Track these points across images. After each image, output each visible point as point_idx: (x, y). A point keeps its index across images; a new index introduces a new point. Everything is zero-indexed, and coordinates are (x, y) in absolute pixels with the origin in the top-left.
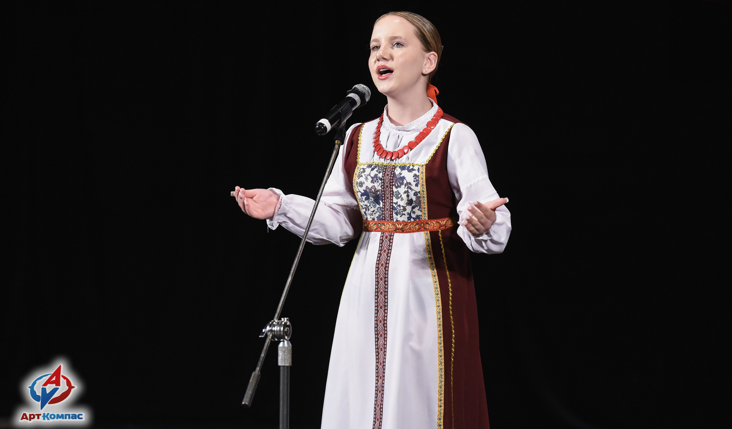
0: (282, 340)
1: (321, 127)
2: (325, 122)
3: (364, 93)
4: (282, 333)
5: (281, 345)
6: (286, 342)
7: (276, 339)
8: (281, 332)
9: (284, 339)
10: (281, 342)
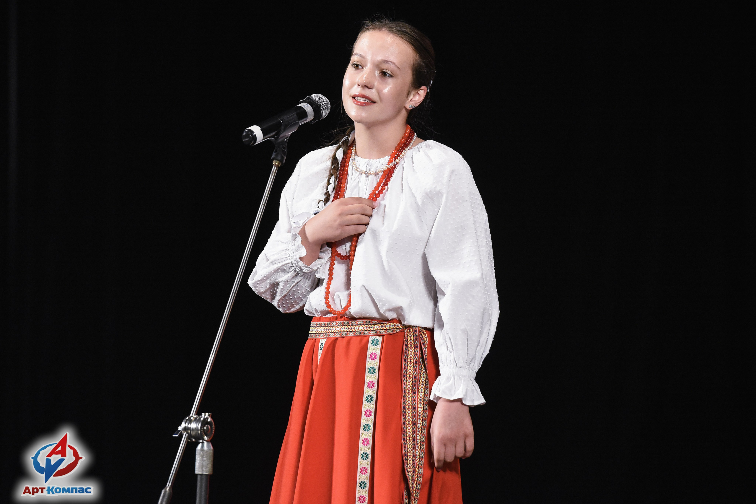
0: (201, 441)
1: (249, 135)
2: (256, 130)
3: (320, 104)
4: (199, 432)
5: (199, 447)
6: (205, 444)
7: (194, 440)
8: (198, 430)
9: (203, 439)
10: (200, 443)
